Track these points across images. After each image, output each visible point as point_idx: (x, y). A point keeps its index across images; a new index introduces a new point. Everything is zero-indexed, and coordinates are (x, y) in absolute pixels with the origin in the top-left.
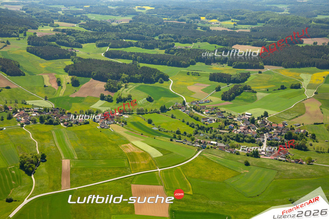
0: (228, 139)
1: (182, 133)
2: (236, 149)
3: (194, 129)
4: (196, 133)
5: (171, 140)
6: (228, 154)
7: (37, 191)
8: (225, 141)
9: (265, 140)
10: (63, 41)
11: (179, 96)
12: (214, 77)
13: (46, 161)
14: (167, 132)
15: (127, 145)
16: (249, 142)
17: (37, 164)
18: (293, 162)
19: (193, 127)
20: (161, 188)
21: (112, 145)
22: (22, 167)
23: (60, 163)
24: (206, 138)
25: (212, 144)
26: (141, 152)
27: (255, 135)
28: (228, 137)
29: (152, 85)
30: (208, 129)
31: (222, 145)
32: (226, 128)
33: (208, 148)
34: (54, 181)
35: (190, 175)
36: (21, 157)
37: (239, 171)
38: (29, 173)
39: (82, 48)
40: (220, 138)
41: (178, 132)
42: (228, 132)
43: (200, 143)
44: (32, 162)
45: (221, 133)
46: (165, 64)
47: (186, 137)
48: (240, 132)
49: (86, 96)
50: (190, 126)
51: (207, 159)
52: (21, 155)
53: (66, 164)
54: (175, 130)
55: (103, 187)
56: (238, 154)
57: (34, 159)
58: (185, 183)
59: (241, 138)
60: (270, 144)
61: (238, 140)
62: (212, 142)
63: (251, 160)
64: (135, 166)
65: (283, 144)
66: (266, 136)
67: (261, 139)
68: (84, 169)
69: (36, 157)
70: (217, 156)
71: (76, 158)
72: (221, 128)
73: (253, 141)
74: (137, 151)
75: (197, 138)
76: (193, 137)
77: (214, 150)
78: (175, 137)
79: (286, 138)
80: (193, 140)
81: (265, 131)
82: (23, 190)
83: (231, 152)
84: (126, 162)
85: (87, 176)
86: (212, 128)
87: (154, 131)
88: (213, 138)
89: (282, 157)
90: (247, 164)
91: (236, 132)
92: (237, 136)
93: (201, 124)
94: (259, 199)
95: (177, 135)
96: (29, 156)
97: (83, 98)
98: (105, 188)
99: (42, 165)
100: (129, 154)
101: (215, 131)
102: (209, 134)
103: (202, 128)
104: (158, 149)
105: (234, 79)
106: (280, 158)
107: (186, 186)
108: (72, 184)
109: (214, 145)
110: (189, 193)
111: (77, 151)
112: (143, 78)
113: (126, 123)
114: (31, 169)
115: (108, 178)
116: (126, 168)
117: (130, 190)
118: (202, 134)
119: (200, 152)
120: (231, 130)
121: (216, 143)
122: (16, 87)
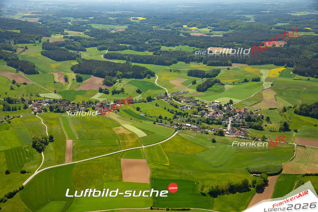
0: (200, 122)
1: (163, 117)
2: (206, 130)
3: (173, 115)
4: (175, 117)
5: (154, 123)
6: (199, 134)
7: (45, 165)
8: (198, 123)
9: (230, 122)
10: (70, 46)
11: (163, 89)
12: (191, 73)
13: (53, 141)
14: (151, 117)
15: (118, 128)
16: (217, 124)
17: (46, 144)
18: (250, 139)
19: (173, 113)
20: (144, 161)
21: (107, 128)
22: (34, 146)
23: (64, 143)
24: (183, 121)
25: (187, 126)
26: (130, 133)
27: (221, 119)
28: (201, 120)
29: (141, 80)
30: (185, 114)
31: (195, 127)
32: (199, 113)
33: (184, 129)
34: (60, 157)
35: (168, 150)
36: (33, 138)
37: (207, 146)
38: (40, 151)
39: (86, 51)
40: (194, 121)
41: (160, 117)
42: (200, 116)
43: (177, 125)
44: (42, 142)
45: (194, 117)
46: (153, 63)
47: (166, 121)
48: (210, 116)
49: (88, 89)
50: (170, 112)
51: (182, 138)
52: (33, 136)
53: (69, 143)
54: (158, 116)
55: (98, 161)
56: (207, 133)
57: (43, 140)
58: (164, 157)
59: (211, 121)
60: (233, 126)
61: (208, 122)
62: (187, 125)
63: (217, 138)
64: (124, 144)
65: (244, 125)
66: (231, 119)
67: (227, 122)
68: (84, 147)
69: (45, 138)
70: (190, 135)
71: (78, 138)
72: (195, 114)
73: (220, 123)
74: (126, 132)
75: (175, 122)
76: (172, 120)
77: (188, 131)
78: (157, 121)
79: (246, 121)
80: (171, 123)
81: (230, 115)
82: (34, 164)
83: (202, 132)
84: (117, 141)
85: (86, 153)
86: (187, 113)
87: (141, 116)
88: (188, 121)
89: (242, 136)
90: (214, 141)
91: (206, 116)
92: (208, 119)
93: (179, 110)
94: (222, 168)
95: (159, 120)
96: (40, 137)
97: (85, 91)
98: (100, 162)
99: (50, 144)
100: (120, 134)
101: (190, 116)
102: (185, 119)
103: (180, 114)
104: (143, 130)
105: (208, 74)
106: (240, 136)
107: (165, 159)
108: (74, 159)
109: (189, 126)
110: (166, 164)
111: (79, 133)
112: (134, 75)
113: (118, 111)
114: (41, 147)
115: (103, 153)
116: (117, 146)
117: (120, 163)
118: (180, 118)
119: (177, 132)
120: (203, 115)
121: (190, 125)
122: (31, 83)
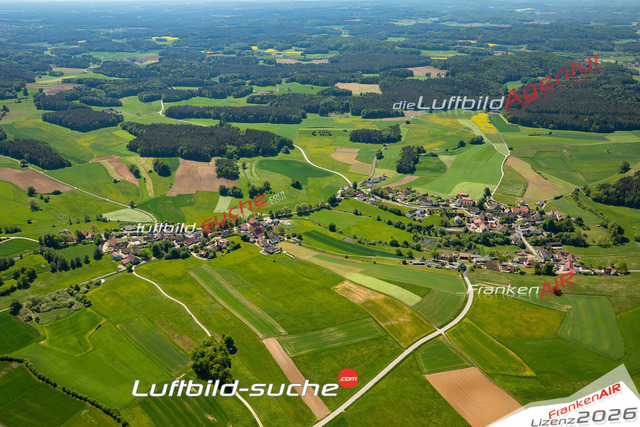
5: (404, 262)
9: (522, 236)
10: (91, 98)
11: (333, 174)
12: (358, 137)
13: (235, 349)
15: (344, 285)
16: (502, 244)
18: (601, 274)
19: (403, 229)
20: (475, 372)
26: (381, 296)
27: (504, 231)
29: (276, 158)
32: (451, 223)
33: (472, 270)
37: (556, 308)
39: (122, 106)
41: (394, 243)
42: (460, 230)
45: (450, 233)
49: (193, 191)
50: (396, 227)
53: (275, 349)
56: (523, 273)
58: (504, 351)
59: (491, 240)
60: (535, 244)
61: (486, 243)
64: (396, 331)
65: (551, 240)
66: (517, 229)
67: (518, 236)
68: (317, 356)
71: (282, 331)
72: (446, 225)
73: (507, 242)
74: (373, 297)
78: (402, 255)
79: (546, 229)
81: (509, 221)
83: (511, 271)
84: (375, 326)
86: (432, 226)
87: (352, 245)
91: (472, 228)
92: (483, 236)
97: (191, 196)
99: (234, 360)
100: (365, 305)
107: (512, 359)
110: (528, 373)
111: (272, 314)
112: (258, 148)
113: (300, 237)
116: (385, 338)
117: (434, 389)
119: (467, 279)
122: (68, 189)
